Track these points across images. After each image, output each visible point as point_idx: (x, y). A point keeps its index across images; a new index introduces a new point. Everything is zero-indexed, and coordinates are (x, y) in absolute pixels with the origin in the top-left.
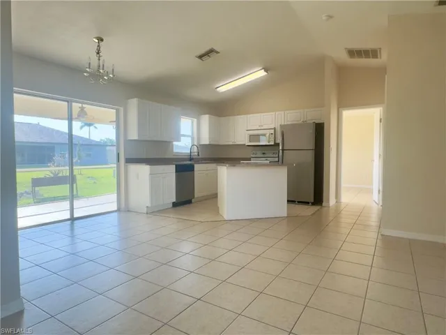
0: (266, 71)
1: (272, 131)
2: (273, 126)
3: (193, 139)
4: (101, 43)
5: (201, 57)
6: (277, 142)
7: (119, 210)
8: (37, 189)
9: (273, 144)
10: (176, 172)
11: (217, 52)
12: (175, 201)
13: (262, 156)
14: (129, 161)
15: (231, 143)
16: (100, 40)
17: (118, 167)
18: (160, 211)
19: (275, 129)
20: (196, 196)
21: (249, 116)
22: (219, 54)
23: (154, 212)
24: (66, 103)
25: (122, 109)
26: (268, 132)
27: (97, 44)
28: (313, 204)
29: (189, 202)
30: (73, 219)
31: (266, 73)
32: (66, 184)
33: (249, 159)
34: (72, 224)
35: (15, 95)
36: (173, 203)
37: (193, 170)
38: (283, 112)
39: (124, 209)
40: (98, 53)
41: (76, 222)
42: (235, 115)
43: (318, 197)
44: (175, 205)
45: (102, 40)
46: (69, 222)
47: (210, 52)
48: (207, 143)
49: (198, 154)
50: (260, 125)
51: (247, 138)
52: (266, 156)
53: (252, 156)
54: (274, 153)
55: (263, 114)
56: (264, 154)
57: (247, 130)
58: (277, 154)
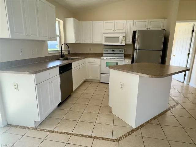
1: (124, 35)
2: (124, 31)
9: (124, 44)
10: (60, 73)
19: (126, 33)
26: (121, 35)
38: (132, 21)
49: (69, 52)
50: (114, 29)
51: (104, 39)
52: (115, 52)
53: (104, 52)
54: (121, 51)
55: (116, 21)
56: (113, 51)
57: (103, 33)
58: (124, 52)
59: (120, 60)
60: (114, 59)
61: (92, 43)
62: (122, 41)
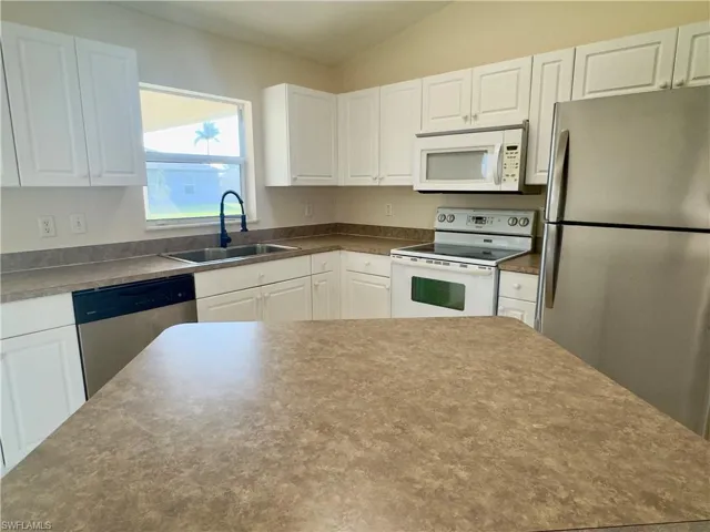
1: (515, 137)
2: (517, 117)
6: (536, 178)
9: (515, 188)
13: (473, 227)
15: (369, 182)
19: (525, 127)
26: (498, 140)
42: (381, 84)
48: (287, 180)
49: (244, 224)
50: (467, 113)
51: (419, 164)
52: (485, 228)
53: (438, 225)
54: (515, 221)
55: (478, 70)
56: (479, 219)
57: (419, 136)
58: (530, 226)
59: (474, 275)
60: (447, 263)
61: (376, 183)
62: (505, 172)
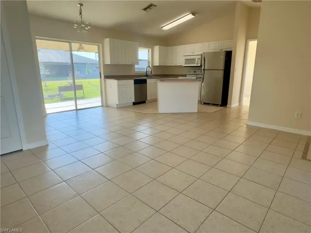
0: (193, 14)
1: (200, 57)
2: (200, 53)
3: (149, 62)
4: (82, 7)
5: (145, 9)
7: (102, 106)
8: (62, 93)
9: (199, 65)
10: (135, 84)
11: (155, 6)
12: (134, 101)
13: (194, 73)
14: (107, 77)
15: (174, 65)
16: (81, 5)
17: (101, 81)
18: (125, 107)
19: (201, 55)
20: (148, 99)
21: (186, 46)
22: (156, 7)
23: (121, 107)
24: (68, 43)
25: (101, 45)
26: (197, 57)
27: (80, 8)
28: (221, 106)
29: (144, 102)
30: (77, 110)
31: (193, 16)
32: (72, 90)
33: (185, 76)
34: (77, 112)
35: (36, 40)
36: (133, 103)
37: (146, 83)
38: (207, 43)
39: (105, 105)
40: (81, 14)
41: (78, 111)
43: (225, 101)
44: (134, 104)
45: (82, 5)
46: (75, 111)
47: (150, 6)
48: (158, 65)
49: (151, 72)
51: (184, 61)
53: (187, 73)
55: (195, 44)
57: (184, 56)
